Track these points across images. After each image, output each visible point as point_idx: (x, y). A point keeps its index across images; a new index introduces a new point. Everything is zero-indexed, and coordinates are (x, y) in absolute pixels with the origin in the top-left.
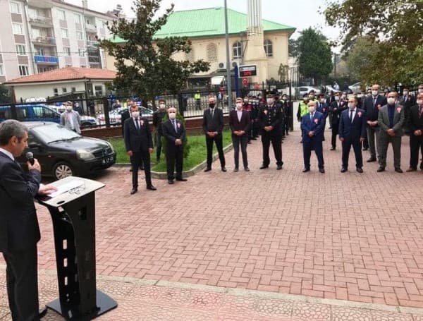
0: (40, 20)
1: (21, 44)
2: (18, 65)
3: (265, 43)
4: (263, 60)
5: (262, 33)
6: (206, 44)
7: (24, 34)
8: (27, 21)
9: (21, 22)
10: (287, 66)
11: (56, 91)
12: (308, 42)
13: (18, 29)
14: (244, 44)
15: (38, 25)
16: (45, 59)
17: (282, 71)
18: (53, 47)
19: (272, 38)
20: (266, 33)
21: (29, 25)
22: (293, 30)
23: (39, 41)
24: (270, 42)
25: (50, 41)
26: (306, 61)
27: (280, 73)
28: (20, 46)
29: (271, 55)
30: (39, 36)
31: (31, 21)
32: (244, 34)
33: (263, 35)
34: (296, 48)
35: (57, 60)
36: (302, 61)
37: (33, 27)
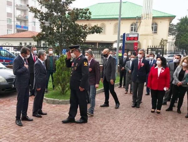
0: (21, 6)
1: (10, 18)
2: (7, 29)
3: (153, 24)
4: (150, 35)
5: (152, 17)
6: (114, 23)
7: (12, 12)
8: (14, 6)
9: (12, 6)
10: (166, 41)
11: (21, 44)
12: (184, 25)
13: (9, 10)
14: (138, 24)
15: (20, 8)
16: (21, 27)
17: (162, 43)
18: (26, 20)
19: (158, 22)
20: (154, 18)
21: (15, 8)
22: (174, 17)
23: (20, 17)
24: (156, 24)
25: (25, 17)
26: (181, 38)
27: (161, 44)
28: (9, 19)
29: (156, 33)
30: (20, 14)
31: (17, 6)
32: (139, 19)
33: (152, 19)
34: (175, 30)
35: (27, 28)
36: (178, 37)
37: (17, 9)
